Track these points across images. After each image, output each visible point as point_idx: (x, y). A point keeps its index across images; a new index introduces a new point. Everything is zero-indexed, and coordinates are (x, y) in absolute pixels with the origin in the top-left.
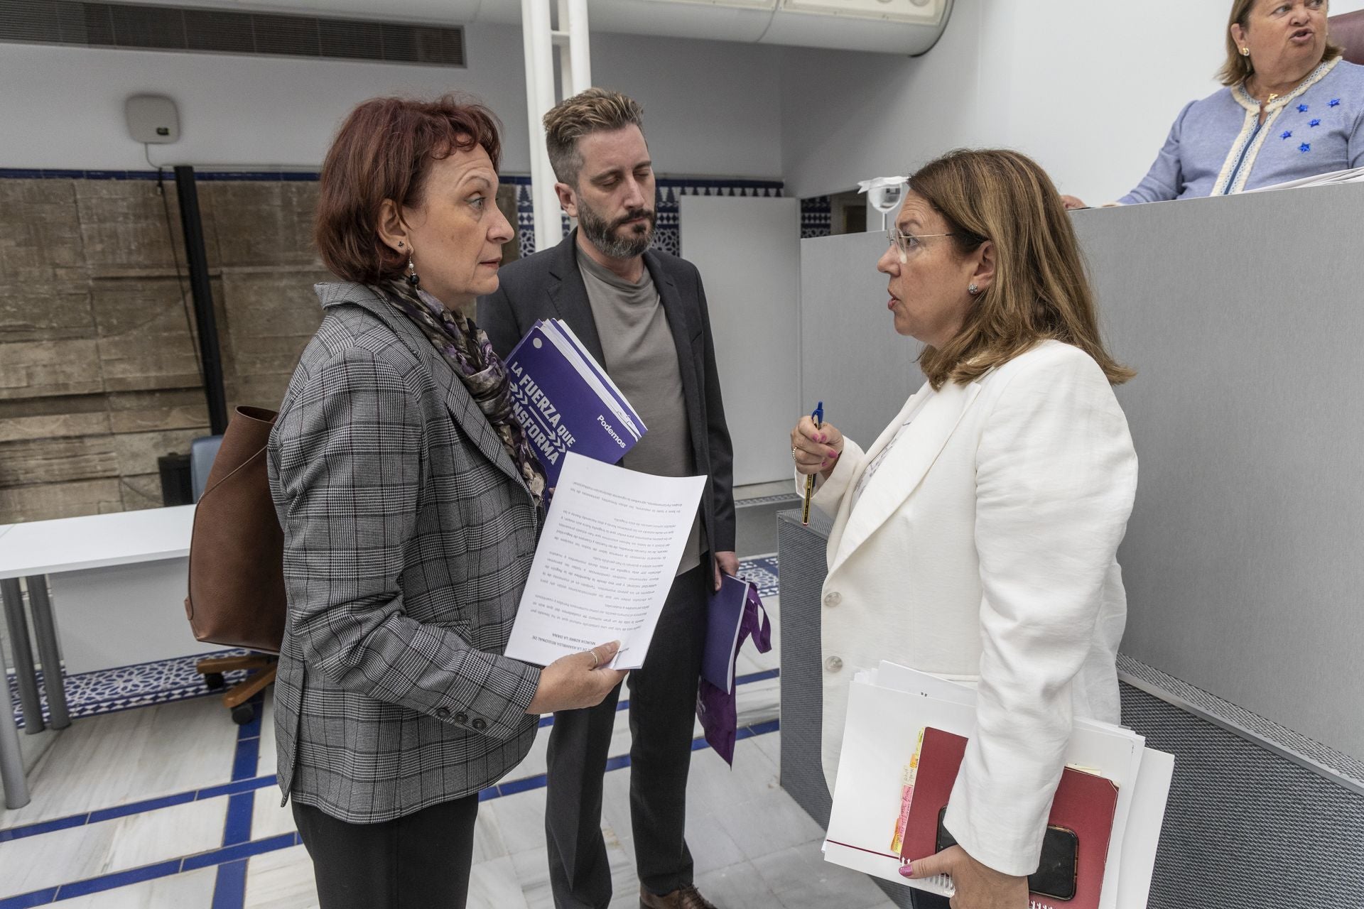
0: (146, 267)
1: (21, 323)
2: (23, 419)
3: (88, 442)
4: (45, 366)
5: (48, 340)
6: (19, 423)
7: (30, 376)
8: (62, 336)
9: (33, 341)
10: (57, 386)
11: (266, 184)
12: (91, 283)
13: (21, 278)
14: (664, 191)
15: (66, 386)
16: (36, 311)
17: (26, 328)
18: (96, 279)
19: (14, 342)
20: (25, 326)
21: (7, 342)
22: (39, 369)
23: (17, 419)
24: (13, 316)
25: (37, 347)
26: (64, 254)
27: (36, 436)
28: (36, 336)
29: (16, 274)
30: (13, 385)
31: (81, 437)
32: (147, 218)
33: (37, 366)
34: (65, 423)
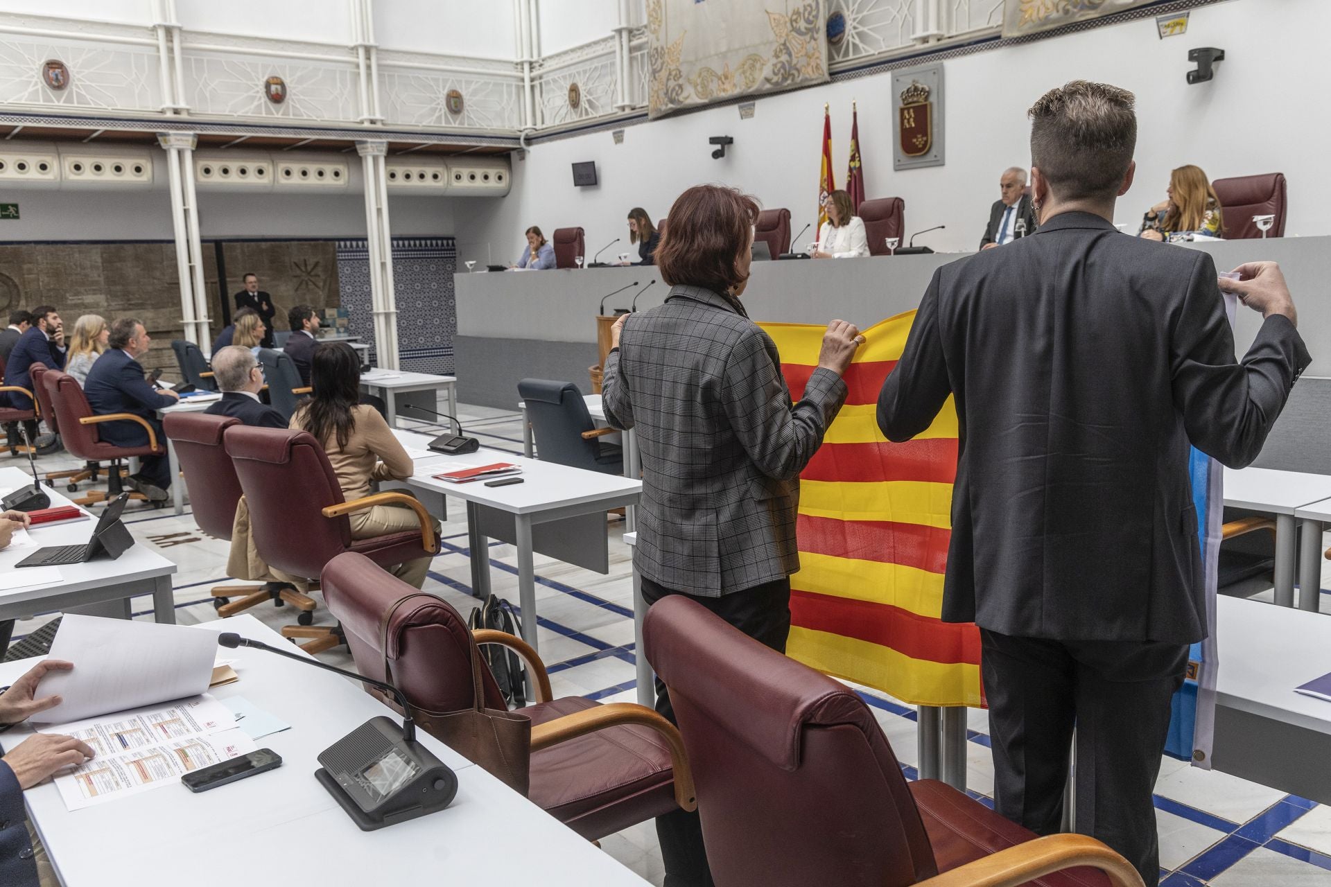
3: (164, 351)
8: (156, 307)
10: (154, 327)
11: (235, 244)
12: (166, 285)
13: (141, 283)
14: (395, 243)
15: (158, 328)
16: (147, 297)
18: (168, 284)
20: (142, 303)
24: (138, 299)
26: (158, 274)
28: (147, 307)
29: (139, 281)
31: (161, 349)
34: (158, 344)
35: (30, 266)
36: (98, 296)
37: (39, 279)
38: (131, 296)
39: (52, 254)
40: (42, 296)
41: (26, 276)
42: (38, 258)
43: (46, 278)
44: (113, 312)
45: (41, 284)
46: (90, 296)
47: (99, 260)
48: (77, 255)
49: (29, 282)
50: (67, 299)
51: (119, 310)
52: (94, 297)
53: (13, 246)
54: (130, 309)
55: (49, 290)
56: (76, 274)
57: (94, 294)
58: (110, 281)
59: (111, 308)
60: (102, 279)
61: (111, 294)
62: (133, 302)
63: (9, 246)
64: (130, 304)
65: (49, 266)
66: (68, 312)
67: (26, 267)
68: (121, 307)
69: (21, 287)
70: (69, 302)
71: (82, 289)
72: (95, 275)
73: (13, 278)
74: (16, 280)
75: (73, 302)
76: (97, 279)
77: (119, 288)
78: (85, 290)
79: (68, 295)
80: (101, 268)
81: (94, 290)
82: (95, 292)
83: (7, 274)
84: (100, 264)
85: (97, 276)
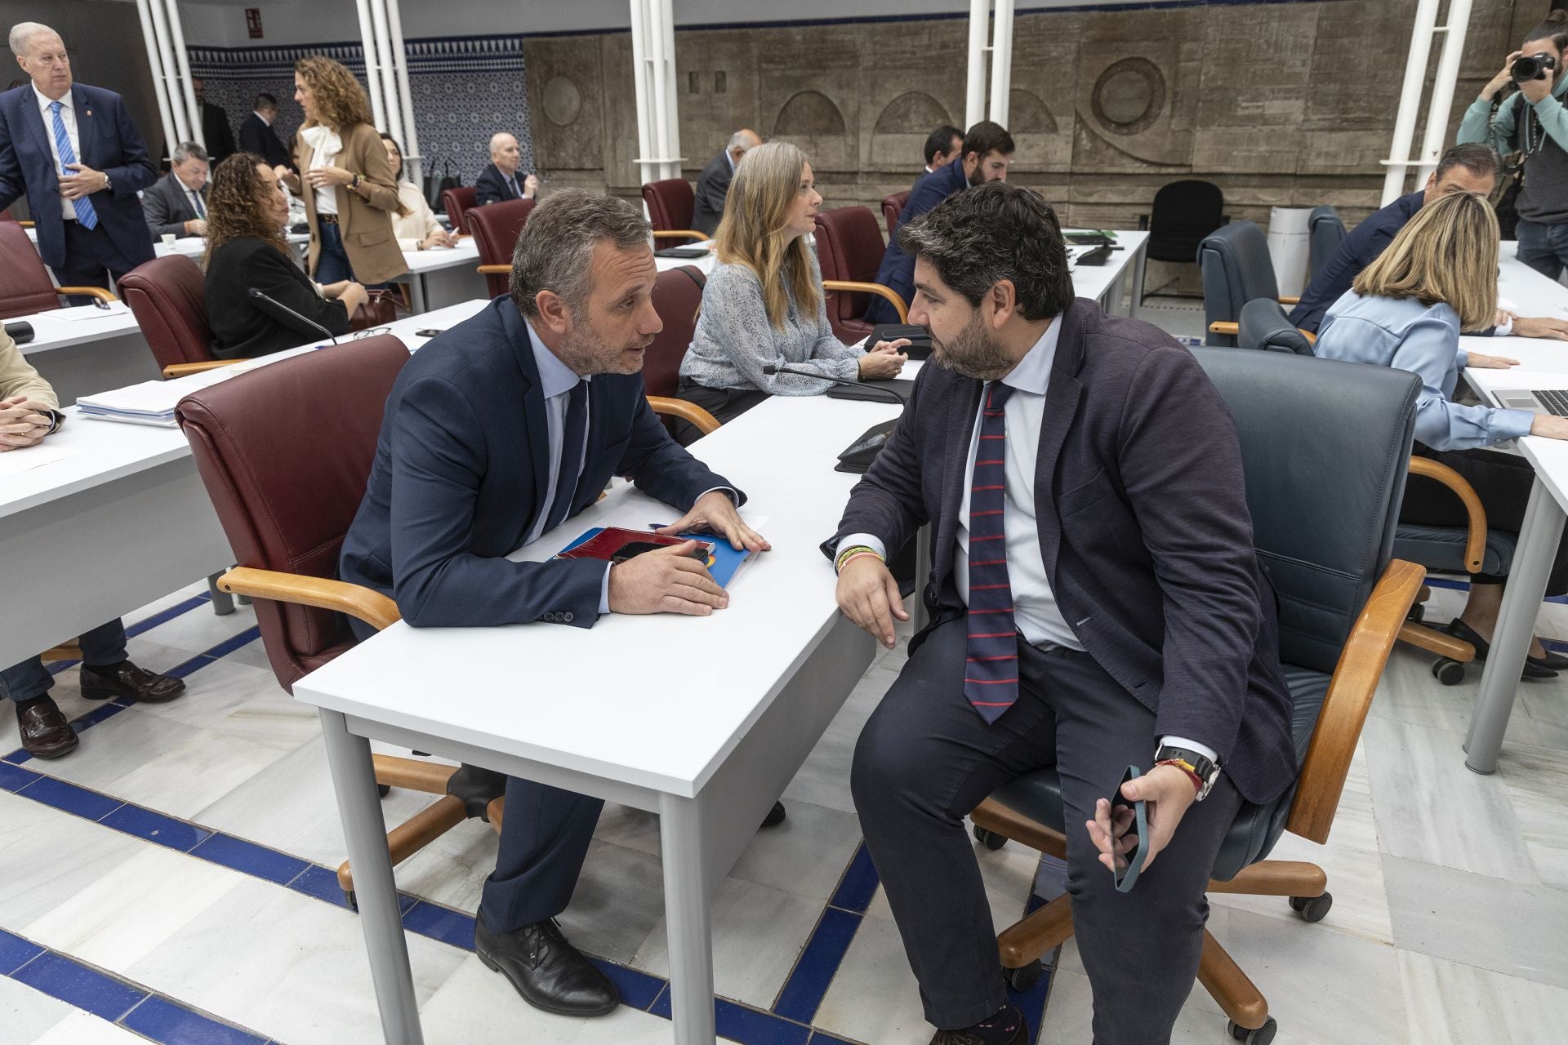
0: (1477, 70)
1: (1367, 115)
2: (1346, 191)
4: (1375, 150)
5: (1383, 130)
6: (1341, 194)
7: (1362, 157)
9: (1371, 130)
13: (1377, 80)
16: (1381, 106)
17: (1369, 120)
19: (1358, 130)
20: (1369, 118)
21: (1354, 130)
22: (1369, 152)
23: (1341, 191)
24: (1363, 109)
25: (1374, 134)
27: (1350, 205)
28: (1374, 126)
29: (1375, 76)
30: (1347, 164)
32: (1492, 27)
33: (1368, 149)
35: (1193, 45)
36: (1293, 102)
37: (1201, 70)
38: (1351, 104)
39: (1233, 23)
40: (1199, 101)
41: (1182, 64)
42: (1209, 30)
43: (1213, 68)
44: (1309, 134)
45: (1203, 78)
46: (1276, 103)
47: (1312, 33)
48: (1274, 24)
49: (1185, 76)
50: (1237, 106)
51: (1321, 130)
52: (1286, 103)
53: (1174, 10)
54: (1342, 130)
55: (1212, 90)
56: (1265, 61)
57: (1285, 99)
58: (1321, 74)
59: (1307, 125)
60: (1307, 70)
61: (1316, 99)
62: (1351, 116)
63: (1167, 11)
64: (1347, 120)
65: (1223, 46)
66: (1234, 130)
67: (1186, 47)
68: (1326, 124)
69: (1169, 84)
70: (1240, 112)
71: (1266, 89)
72: (1298, 63)
73: (1161, 67)
74: (1165, 72)
75: (1246, 112)
76: (1298, 70)
77: (1334, 87)
78: (1273, 92)
79: (1240, 98)
80: (1311, 50)
81: (1287, 91)
82: (1288, 95)
83: (1154, 61)
84: (1312, 42)
85: (1300, 64)
